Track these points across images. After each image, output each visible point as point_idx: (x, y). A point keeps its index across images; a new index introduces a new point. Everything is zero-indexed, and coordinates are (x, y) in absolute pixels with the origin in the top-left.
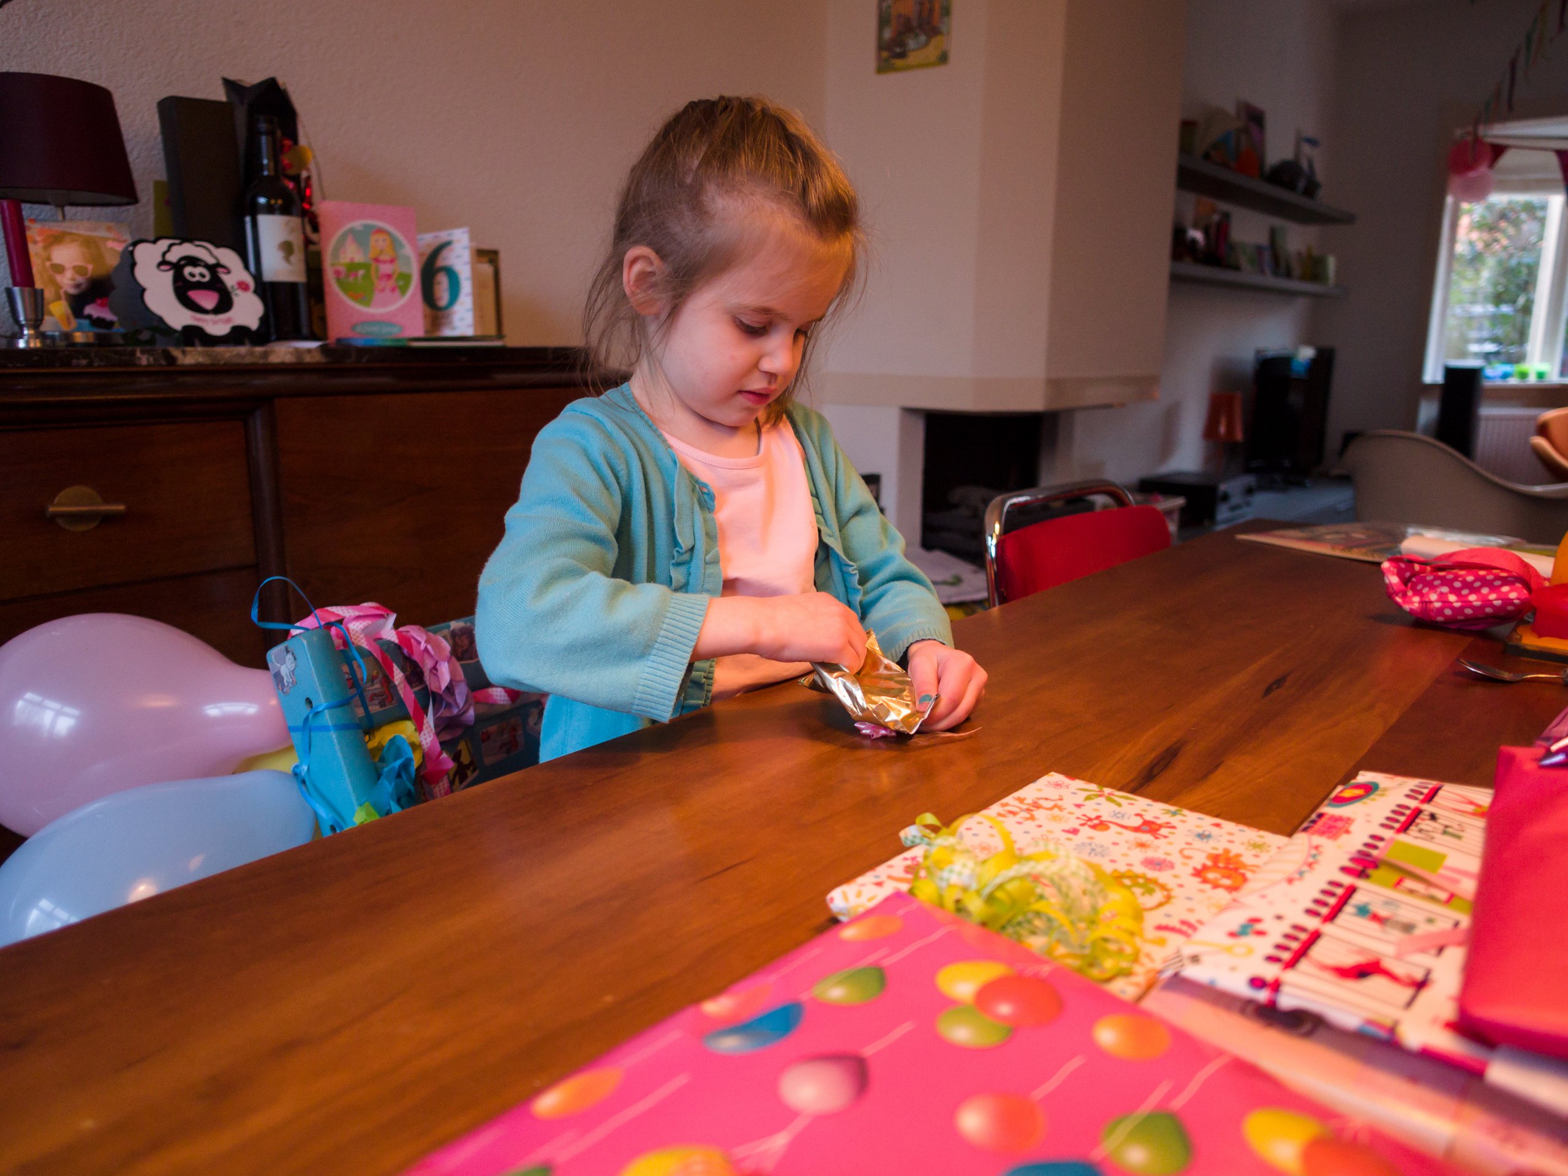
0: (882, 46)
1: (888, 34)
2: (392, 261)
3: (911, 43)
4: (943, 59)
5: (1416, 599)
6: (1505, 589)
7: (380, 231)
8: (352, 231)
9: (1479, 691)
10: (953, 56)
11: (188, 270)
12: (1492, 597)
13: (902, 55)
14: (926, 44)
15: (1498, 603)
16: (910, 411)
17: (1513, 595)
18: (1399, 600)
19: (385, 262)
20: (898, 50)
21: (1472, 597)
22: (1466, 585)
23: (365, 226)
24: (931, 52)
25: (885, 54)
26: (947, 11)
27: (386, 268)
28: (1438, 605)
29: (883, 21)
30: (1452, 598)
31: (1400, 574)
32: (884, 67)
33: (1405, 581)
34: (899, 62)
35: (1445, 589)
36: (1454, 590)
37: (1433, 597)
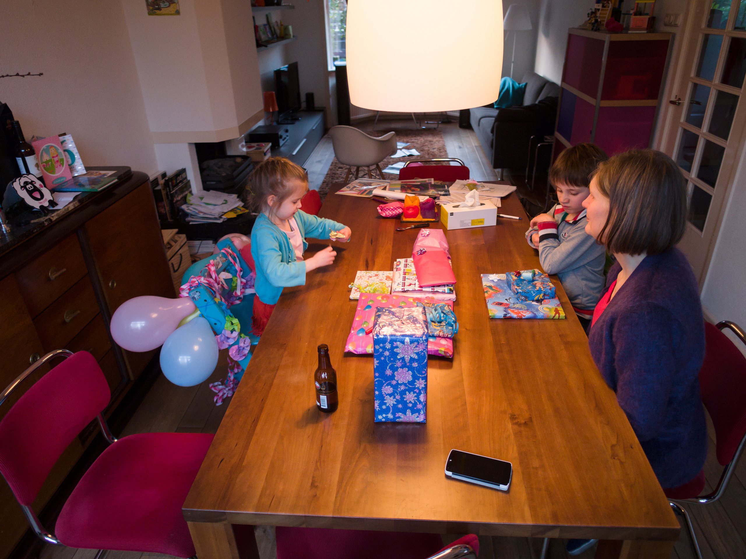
0: (148, 4)
2: (57, 156)
3: (162, 5)
4: (178, 13)
5: (384, 214)
6: (399, 210)
7: (52, 146)
8: (44, 150)
9: (400, 233)
10: (181, 11)
11: (28, 187)
12: (397, 212)
13: (159, 9)
14: (169, 6)
15: (398, 213)
16: (190, 144)
17: (400, 211)
18: (381, 214)
19: (55, 157)
21: (394, 212)
22: (392, 209)
23: (47, 147)
25: (151, 8)
27: (56, 159)
28: (388, 214)
30: (390, 213)
31: (381, 209)
32: (151, 13)
33: (382, 210)
34: (158, 12)
35: (389, 211)
36: (390, 211)
37: (387, 213)
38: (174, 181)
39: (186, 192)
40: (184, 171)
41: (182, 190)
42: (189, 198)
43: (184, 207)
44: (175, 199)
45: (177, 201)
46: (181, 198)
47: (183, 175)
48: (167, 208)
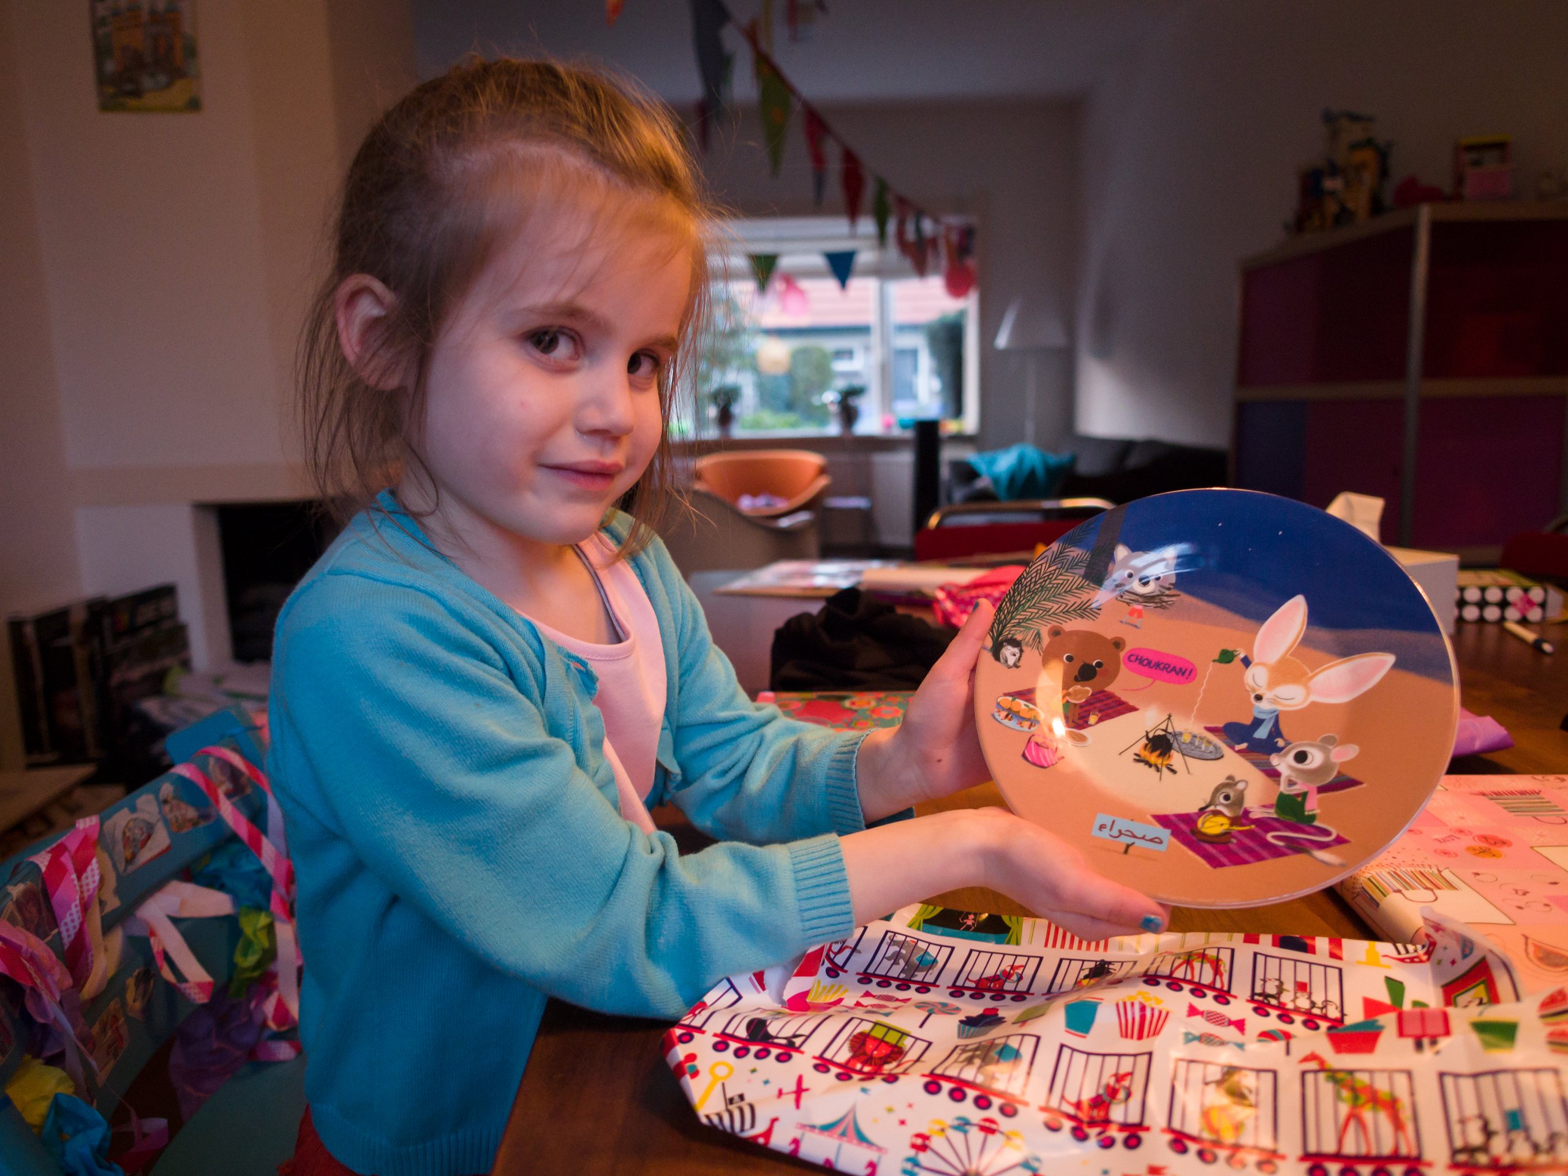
0: (102, 80)
1: (110, 66)
3: (147, 82)
4: (194, 105)
10: (207, 104)
13: (137, 93)
14: (169, 85)
16: (198, 506)
20: (129, 87)
24: (178, 93)
25: (111, 90)
26: (191, 51)
29: (101, 51)
32: (108, 105)
34: (132, 102)
38: (124, 618)
39: (168, 661)
40: (166, 592)
41: (149, 651)
42: (177, 681)
43: (151, 706)
44: (117, 677)
45: (124, 685)
46: (145, 678)
47: (165, 606)
48: (89, 710)
